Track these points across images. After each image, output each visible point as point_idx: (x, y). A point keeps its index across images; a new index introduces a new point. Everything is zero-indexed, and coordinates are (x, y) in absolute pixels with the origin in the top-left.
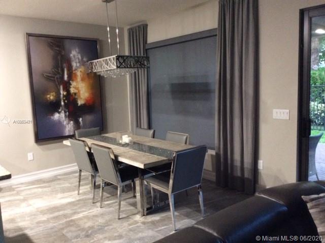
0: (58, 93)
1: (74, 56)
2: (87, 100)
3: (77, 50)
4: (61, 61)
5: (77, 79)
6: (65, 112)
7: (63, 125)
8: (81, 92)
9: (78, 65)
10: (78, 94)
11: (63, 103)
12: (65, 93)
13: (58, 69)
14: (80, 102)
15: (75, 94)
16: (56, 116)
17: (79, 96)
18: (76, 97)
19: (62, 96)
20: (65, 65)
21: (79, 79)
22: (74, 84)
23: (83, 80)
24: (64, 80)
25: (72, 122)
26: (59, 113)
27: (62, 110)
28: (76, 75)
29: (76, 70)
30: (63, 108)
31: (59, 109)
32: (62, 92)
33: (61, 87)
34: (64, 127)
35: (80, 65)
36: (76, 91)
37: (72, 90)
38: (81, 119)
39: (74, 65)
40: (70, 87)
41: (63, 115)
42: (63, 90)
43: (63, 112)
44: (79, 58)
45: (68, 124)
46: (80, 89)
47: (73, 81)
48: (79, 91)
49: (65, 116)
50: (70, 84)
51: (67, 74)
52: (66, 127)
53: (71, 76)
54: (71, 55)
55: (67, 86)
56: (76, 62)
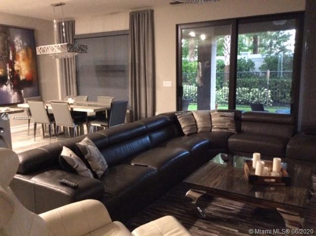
0: (6, 70)
1: (17, 41)
2: (27, 76)
3: (19, 36)
4: (7, 44)
5: (19, 59)
6: (11, 85)
7: (10, 95)
8: (23, 70)
9: (20, 48)
10: (20, 71)
11: (9, 78)
12: (11, 70)
13: (5, 51)
14: (22, 78)
15: (18, 71)
16: (4, 88)
17: (21, 73)
18: (19, 73)
19: (8, 72)
20: (10, 48)
21: (21, 59)
22: (17, 63)
23: (23, 60)
24: (10, 60)
25: (16, 93)
26: (7, 85)
27: (9, 83)
28: (18, 56)
29: (18, 52)
30: (10, 81)
31: (6, 82)
32: (8, 69)
33: (8, 65)
34: (10, 96)
35: (21, 49)
36: (19, 69)
37: (16, 68)
38: (22, 91)
39: (17, 48)
40: (14, 66)
41: (9, 87)
42: (9, 67)
43: (9, 84)
44: (20, 43)
45: (13, 94)
46: (22, 67)
47: (16, 60)
48: (21, 69)
49: (11, 88)
50: (14, 63)
51: (12, 55)
52: (11, 97)
53: (15, 57)
54: (15, 41)
55: (12, 65)
56: (19, 46)
